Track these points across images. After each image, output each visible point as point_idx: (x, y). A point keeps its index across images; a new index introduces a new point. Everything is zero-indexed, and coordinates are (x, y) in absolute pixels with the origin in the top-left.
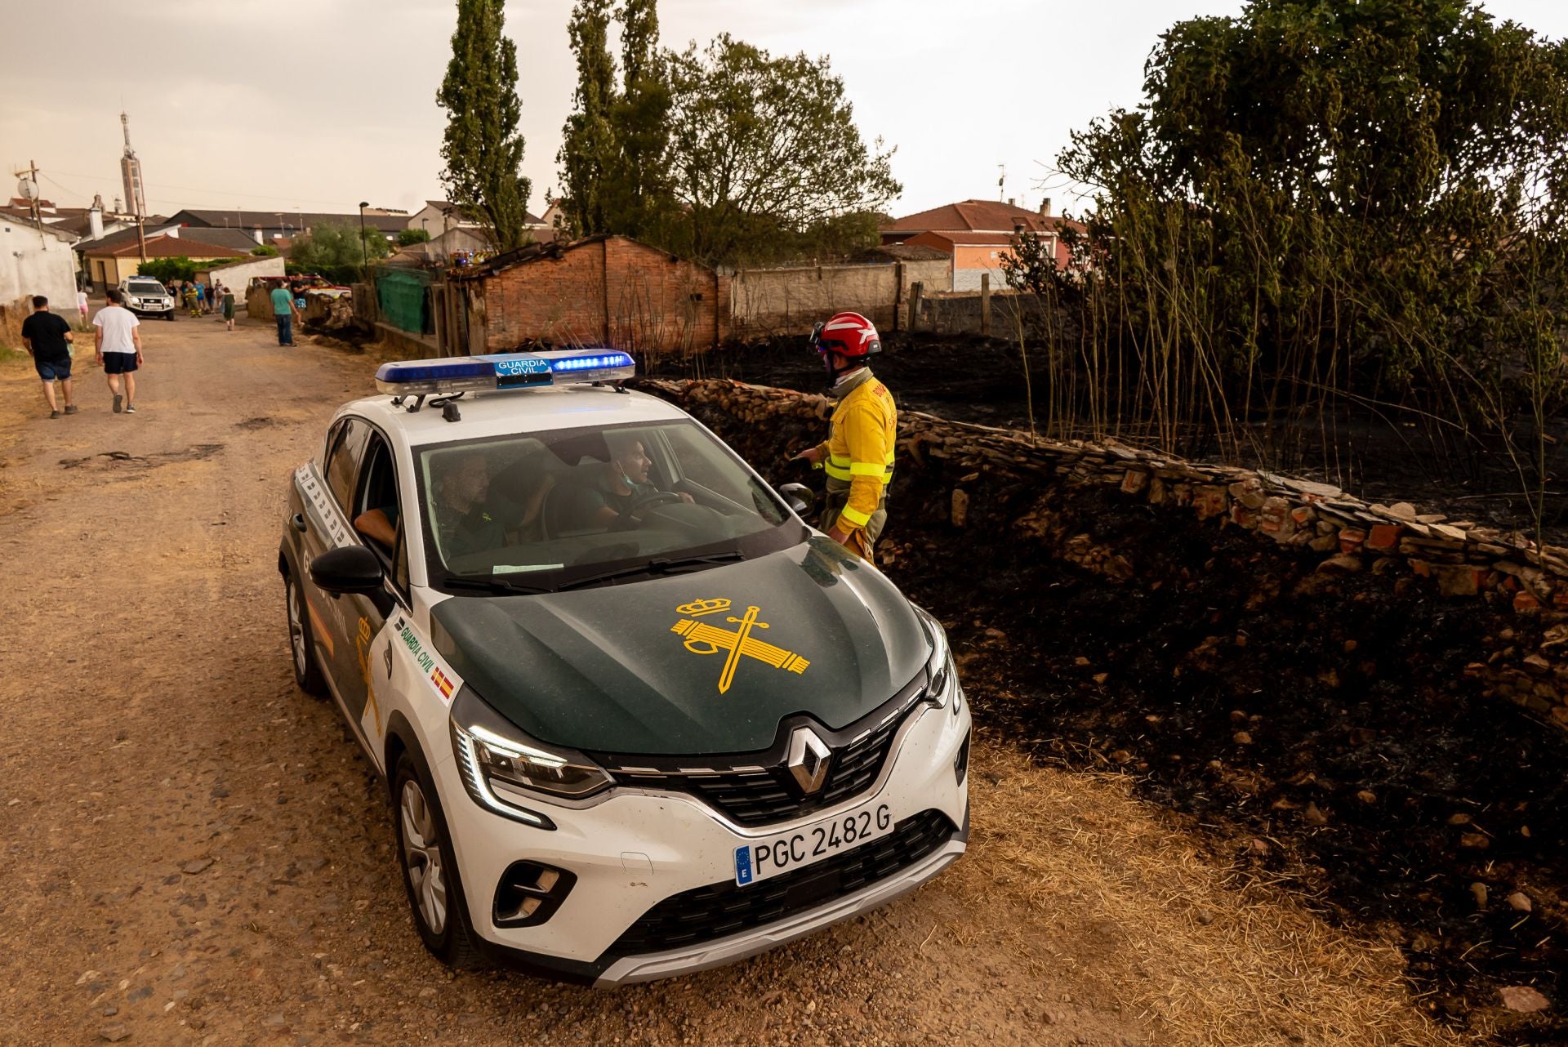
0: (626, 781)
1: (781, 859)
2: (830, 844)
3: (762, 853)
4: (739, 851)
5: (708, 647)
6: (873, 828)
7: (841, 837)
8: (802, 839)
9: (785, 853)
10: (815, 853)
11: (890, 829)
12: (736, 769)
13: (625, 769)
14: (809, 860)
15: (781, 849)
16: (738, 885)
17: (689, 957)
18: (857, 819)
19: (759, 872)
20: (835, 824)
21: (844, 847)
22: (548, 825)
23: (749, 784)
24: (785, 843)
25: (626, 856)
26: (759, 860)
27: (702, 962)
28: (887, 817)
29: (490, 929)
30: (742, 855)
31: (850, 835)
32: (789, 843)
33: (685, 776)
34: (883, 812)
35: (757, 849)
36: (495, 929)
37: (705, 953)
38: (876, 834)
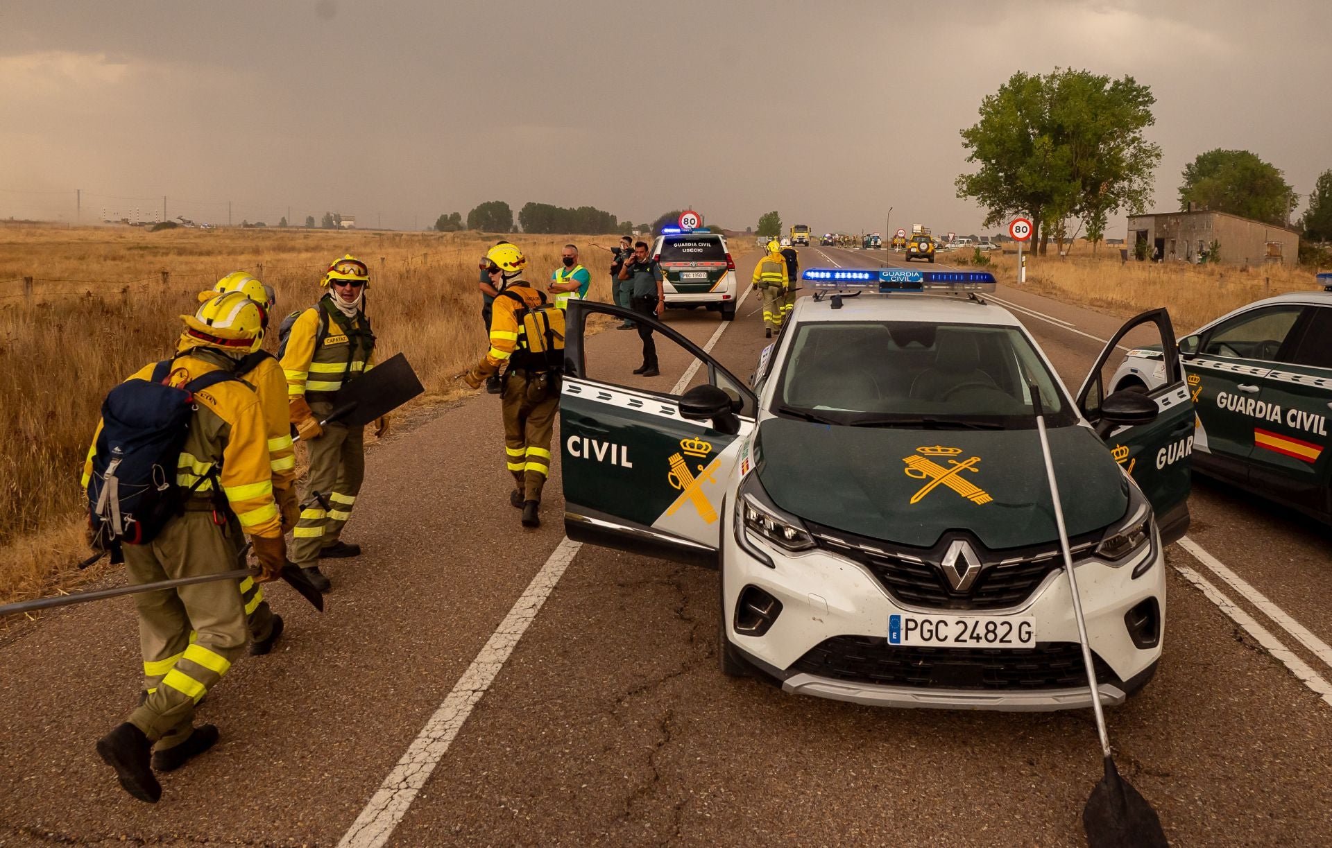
0: (822, 545)
1: (927, 635)
2: (971, 637)
3: (911, 625)
4: (892, 617)
5: (921, 474)
6: (1014, 636)
7: (982, 635)
8: (946, 625)
9: (930, 631)
10: (957, 640)
11: (1031, 645)
12: (900, 555)
13: (823, 536)
14: (951, 643)
15: (927, 626)
16: (889, 642)
17: (849, 689)
18: (998, 625)
19: (907, 639)
20: (977, 623)
21: (983, 644)
22: (771, 564)
23: (909, 570)
24: (931, 624)
25: (811, 596)
26: (907, 629)
27: (858, 695)
28: (1029, 633)
29: (732, 633)
30: (895, 620)
31: (991, 636)
32: (934, 624)
33: (863, 551)
34: (1025, 628)
35: (907, 621)
36: (734, 633)
37: (862, 691)
38: (1016, 644)
